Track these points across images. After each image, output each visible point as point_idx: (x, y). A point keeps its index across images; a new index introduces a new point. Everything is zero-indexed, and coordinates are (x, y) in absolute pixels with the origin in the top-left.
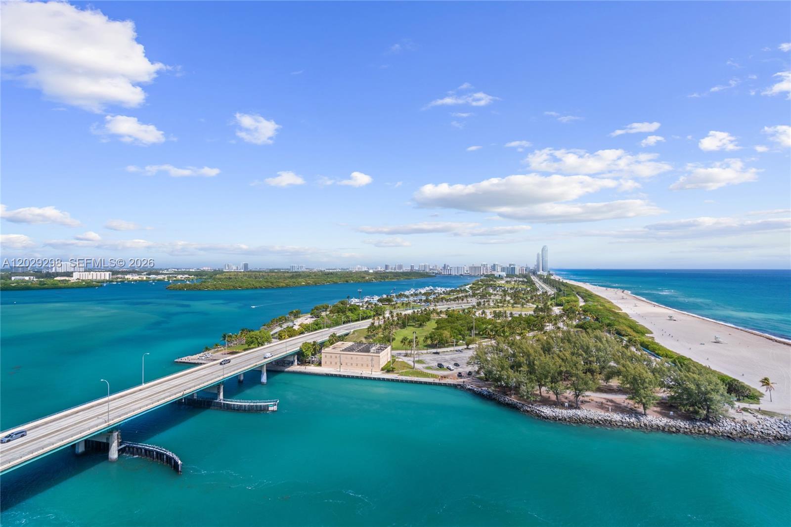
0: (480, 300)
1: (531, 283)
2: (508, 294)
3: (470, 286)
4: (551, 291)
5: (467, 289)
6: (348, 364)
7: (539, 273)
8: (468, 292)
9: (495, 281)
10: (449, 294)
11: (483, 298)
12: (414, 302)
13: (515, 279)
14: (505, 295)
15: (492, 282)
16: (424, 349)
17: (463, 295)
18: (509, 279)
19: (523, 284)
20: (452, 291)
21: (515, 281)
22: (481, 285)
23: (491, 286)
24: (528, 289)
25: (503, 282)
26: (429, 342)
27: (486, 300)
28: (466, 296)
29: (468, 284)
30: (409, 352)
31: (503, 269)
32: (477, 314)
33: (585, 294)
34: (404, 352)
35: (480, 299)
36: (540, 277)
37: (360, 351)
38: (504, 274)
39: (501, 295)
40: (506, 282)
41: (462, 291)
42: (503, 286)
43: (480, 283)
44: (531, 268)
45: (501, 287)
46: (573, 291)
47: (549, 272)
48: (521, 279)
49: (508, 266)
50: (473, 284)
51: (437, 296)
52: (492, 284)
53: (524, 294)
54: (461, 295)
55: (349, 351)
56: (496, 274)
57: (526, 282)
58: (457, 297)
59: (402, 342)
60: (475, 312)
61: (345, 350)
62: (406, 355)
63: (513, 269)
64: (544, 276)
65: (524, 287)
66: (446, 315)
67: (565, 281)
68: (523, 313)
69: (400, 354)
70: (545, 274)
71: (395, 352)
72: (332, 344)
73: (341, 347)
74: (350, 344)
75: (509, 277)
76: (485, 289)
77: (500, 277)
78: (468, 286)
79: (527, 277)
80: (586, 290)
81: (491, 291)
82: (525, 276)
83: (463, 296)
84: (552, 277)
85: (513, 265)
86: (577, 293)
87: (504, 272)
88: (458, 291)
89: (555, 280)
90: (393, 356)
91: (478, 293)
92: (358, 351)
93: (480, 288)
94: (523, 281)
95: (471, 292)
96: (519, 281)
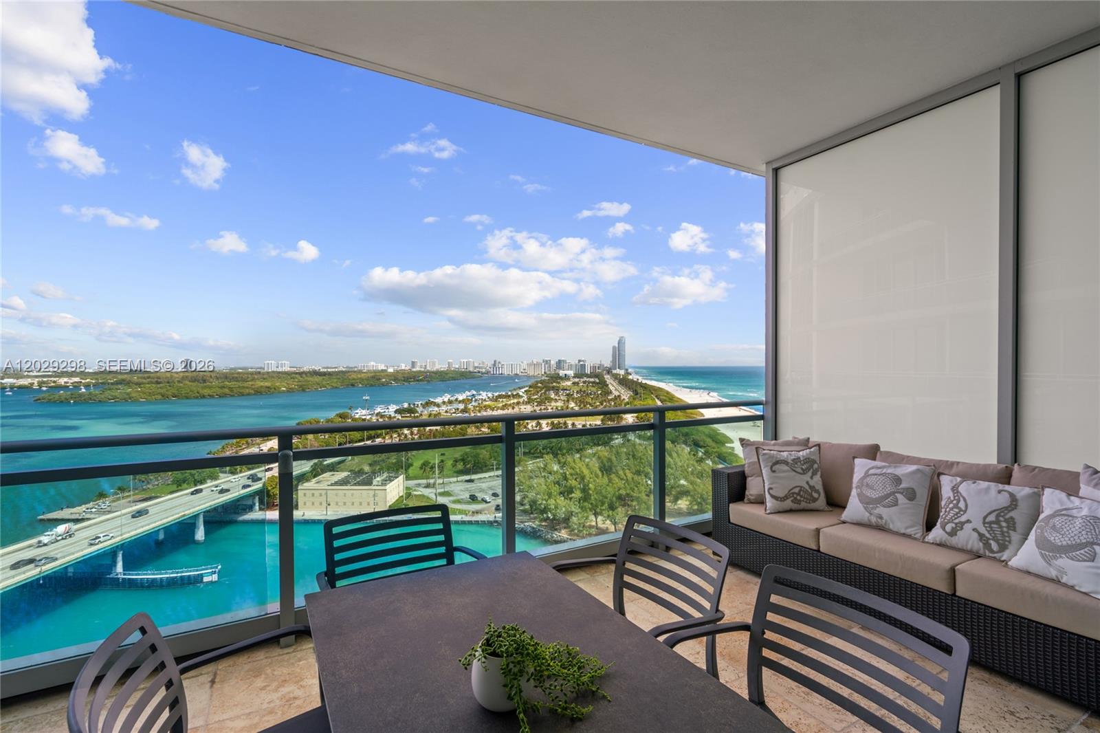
0: (535, 408)
1: (603, 384)
2: (573, 399)
3: (525, 389)
4: (626, 395)
5: (521, 394)
6: (339, 504)
7: (614, 372)
8: (522, 397)
9: (559, 383)
10: (496, 401)
11: (540, 405)
12: (446, 412)
13: (585, 379)
14: (568, 401)
15: (554, 384)
16: (453, 477)
17: (516, 401)
18: (577, 380)
19: (593, 386)
20: (500, 396)
21: (584, 382)
22: (539, 387)
23: (553, 388)
24: (599, 392)
25: (569, 383)
26: (460, 466)
27: (543, 407)
28: (518, 403)
29: (522, 388)
30: (432, 481)
31: (570, 367)
32: (530, 426)
33: (664, 398)
34: (424, 481)
35: (537, 406)
36: (615, 377)
37: (358, 484)
38: (571, 373)
39: (564, 401)
40: (573, 383)
41: (514, 396)
42: (568, 388)
43: (539, 385)
44: (605, 366)
45: (566, 390)
46: (652, 393)
47: (627, 370)
48: (592, 380)
49: (577, 362)
50: (530, 387)
51: (479, 404)
52: (553, 387)
53: (592, 399)
54: (512, 402)
55: (341, 485)
56: (562, 373)
57: (598, 383)
58: (506, 404)
59: (421, 468)
60: (527, 423)
61: (336, 484)
62: (428, 486)
63: (583, 366)
64: (620, 375)
65: (594, 389)
66: (489, 428)
67: (644, 382)
68: (588, 423)
69: (419, 485)
70: (622, 372)
71: (412, 483)
72: (315, 477)
73: (328, 481)
74: (345, 474)
75: (578, 378)
76: (545, 393)
77: (566, 378)
78: (523, 390)
79: (597, 378)
80: (668, 393)
81: (553, 396)
82: (596, 376)
83: (514, 403)
84: (630, 377)
85: (583, 361)
86: (656, 396)
87: (571, 370)
88: (509, 396)
89: (632, 381)
90: (408, 488)
91: (535, 399)
92: (355, 484)
93: (538, 392)
94: (594, 382)
95: (525, 398)
96: (589, 382)
